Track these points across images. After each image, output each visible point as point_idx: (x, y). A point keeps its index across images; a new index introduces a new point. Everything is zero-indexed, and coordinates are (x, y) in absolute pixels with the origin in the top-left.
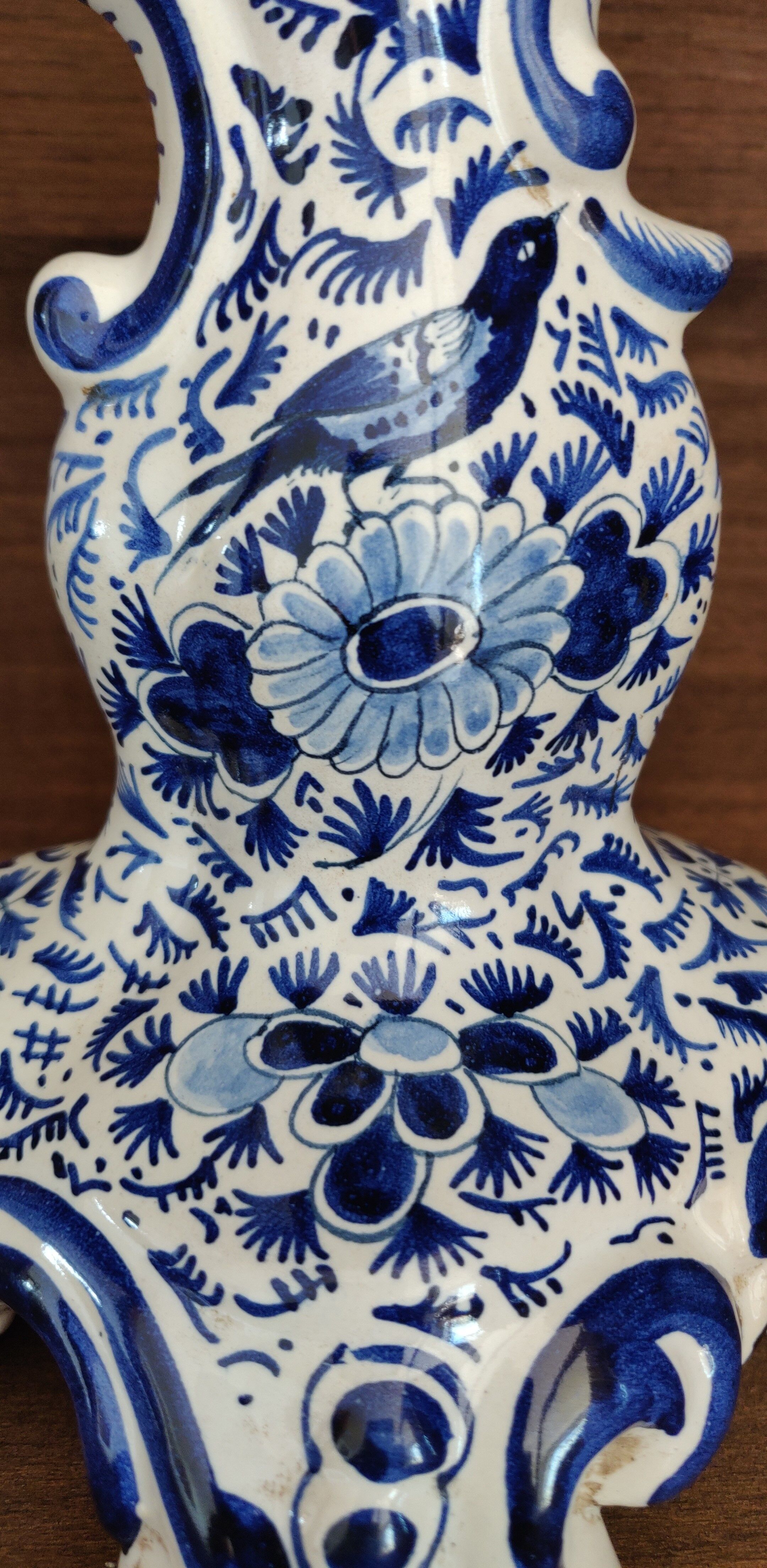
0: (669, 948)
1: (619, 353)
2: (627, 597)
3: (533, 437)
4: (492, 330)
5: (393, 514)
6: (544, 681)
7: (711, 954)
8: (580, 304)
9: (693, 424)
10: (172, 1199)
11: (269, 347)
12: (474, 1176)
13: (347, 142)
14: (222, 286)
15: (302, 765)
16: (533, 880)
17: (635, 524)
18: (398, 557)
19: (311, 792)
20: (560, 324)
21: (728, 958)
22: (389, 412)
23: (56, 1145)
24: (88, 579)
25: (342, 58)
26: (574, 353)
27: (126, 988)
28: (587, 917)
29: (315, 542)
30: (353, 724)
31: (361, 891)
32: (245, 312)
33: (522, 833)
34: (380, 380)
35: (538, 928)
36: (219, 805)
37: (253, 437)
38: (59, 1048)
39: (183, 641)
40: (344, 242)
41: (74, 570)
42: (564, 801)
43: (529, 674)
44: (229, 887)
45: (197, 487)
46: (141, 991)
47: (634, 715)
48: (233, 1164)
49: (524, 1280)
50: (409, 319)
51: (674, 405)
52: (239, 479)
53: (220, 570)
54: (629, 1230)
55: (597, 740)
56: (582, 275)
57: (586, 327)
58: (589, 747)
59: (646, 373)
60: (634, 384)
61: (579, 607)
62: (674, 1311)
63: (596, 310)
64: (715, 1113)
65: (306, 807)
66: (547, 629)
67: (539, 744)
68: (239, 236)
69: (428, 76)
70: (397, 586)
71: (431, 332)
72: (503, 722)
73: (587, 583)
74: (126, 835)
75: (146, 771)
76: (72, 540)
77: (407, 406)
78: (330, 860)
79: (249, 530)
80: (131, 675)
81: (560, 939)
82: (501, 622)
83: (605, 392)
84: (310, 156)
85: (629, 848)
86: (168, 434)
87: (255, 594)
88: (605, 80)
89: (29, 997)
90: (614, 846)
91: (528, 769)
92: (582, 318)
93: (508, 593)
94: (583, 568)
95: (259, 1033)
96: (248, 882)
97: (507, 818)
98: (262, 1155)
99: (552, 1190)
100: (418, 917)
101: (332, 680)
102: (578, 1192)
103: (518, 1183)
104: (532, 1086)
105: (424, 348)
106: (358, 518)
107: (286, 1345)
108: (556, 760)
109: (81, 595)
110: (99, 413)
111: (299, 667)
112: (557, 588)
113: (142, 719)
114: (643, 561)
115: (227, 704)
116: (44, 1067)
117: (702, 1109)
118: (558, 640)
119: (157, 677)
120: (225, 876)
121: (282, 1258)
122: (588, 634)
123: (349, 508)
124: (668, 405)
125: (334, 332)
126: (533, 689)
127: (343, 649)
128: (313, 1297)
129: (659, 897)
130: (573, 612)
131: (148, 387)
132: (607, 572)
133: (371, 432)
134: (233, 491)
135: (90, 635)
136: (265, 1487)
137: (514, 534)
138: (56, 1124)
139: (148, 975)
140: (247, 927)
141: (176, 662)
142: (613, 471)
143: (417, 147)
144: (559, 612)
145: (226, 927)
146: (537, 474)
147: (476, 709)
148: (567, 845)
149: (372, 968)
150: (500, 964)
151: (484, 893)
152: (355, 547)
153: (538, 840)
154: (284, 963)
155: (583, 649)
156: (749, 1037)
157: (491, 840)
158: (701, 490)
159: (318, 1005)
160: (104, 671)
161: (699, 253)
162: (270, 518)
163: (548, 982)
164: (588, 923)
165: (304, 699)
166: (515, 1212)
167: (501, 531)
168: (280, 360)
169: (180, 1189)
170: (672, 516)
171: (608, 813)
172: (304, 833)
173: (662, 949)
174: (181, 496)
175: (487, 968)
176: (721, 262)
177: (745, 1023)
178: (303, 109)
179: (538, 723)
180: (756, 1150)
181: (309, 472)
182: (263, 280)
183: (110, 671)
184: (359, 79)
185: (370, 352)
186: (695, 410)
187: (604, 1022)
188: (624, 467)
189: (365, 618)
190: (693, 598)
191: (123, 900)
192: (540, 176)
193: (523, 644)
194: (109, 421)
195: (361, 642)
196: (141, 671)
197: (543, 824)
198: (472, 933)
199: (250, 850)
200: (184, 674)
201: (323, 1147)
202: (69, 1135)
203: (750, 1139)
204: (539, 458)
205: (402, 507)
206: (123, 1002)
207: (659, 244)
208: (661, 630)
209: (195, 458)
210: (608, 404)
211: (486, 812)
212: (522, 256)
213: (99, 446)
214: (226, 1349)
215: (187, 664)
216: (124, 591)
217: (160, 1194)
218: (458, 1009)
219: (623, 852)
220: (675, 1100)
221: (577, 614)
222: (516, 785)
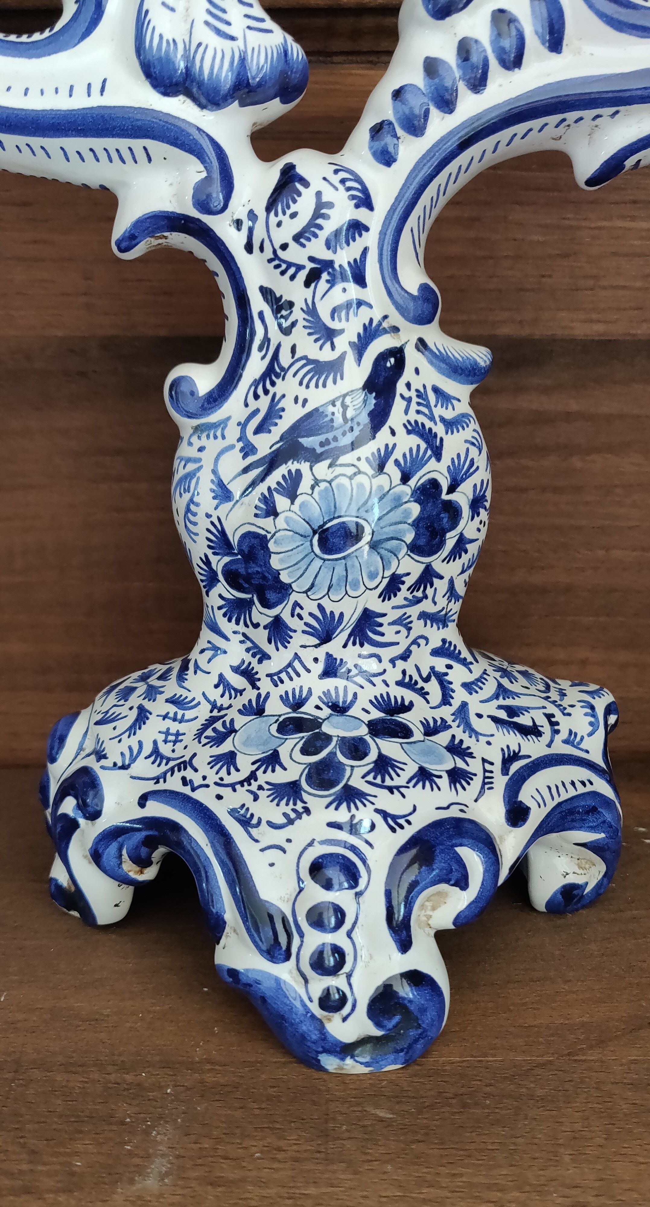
0: (474, 693)
1: (436, 406)
2: (443, 518)
3: (395, 445)
4: (375, 398)
5: (332, 480)
6: (404, 557)
7: (496, 696)
8: (417, 384)
9: (473, 437)
10: (238, 787)
11: (277, 408)
12: (372, 775)
13: (310, 318)
14: (255, 380)
15: (294, 597)
16: (405, 656)
17: (445, 485)
18: (335, 499)
19: (298, 610)
20: (407, 394)
21: (504, 699)
22: (330, 436)
23: (183, 773)
24: (195, 514)
25: (307, 284)
26: (414, 407)
27: (211, 711)
28: (433, 678)
29: (298, 493)
30: (316, 576)
31: (322, 658)
32: (266, 392)
33: (398, 632)
34: (326, 422)
35: (407, 680)
36: (255, 622)
37: (270, 448)
38: (180, 738)
39: (238, 543)
40: (309, 361)
41: (188, 510)
42: (419, 619)
43: (396, 553)
44: (260, 661)
45: (246, 470)
46: (219, 712)
47: (452, 577)
48: (265, 772)
49: (394, 818)
50: (339, 395)
51: (464, 429)
52: (265, 466)
53: (256, 507)
54: (445, 805)
55: (433, 588)
56: (417, 371)
57: (419, 395)
58: (430, 591)
59: (449, 414)
60: (442, 419)
61: (419, 522)
62: (464, 837)
63: (424, 387)
64: (492, 764)
65: (296, 617)
66: (404, 532)
67: (404, 588)
68: (263, 358)
69: (344, 290)
70: (335, 512)
71: (348, 400)
72: (385, 576)
73: (422, 511)
74: (209, 642)
75: (220, 608)
76: (187, 496)
77: (338, 433)
78: (307, 645)
79: (269, 489)
80: (214, 559)
81: (419, 686)
82: (382, 528)
83: (428, 424)
84: (294, 324)
85: (455, 646)
86: (232, 447)
87: (272, 517)
88: (424, 288)
89: (165, 717)
90: (447, 645)
91: (399, 599)
92: (417, 391)
93: (384, 515)
94: (420, 504)
95: (276, 722)
96: (269, 658)
97: (389, 624)
98: (278, 768)
99: (408, 783)
100: (349, 671)
101: (306, 555)
102: (420, 784)
103: (392, 779)
104: (401, 744)
105: (345, 407)
106: (317, 482)
107: (289, 841)
108: (413, 596)
109: (191, 522)
110: (199, 438)
111: (292, 550)
112: (408, 513)
113: (219, 581)
114: (450, 502)
115: (259, 570)
116: (174, 746)
117: (484, 761)
118: (409, 537)
119: (227, 559)
120: (258, 657)
121: (287, 804)
122: (424, 535)
123: (313, 478)
124: (460, 429)
125: (305, 401)
126: (399, 561)
127: (311, 541)
128: (301, 818)
129: (471, 671)
130: (416, 524)
131: (222, 426)
132: (432, 506)
133: (322, 444)
134: (262, 472)
135: (195, 541)
136: (281, 898)
137: (387, 489)
138: (182, 765)
139: (222, 705)
140: (269, 678)
141: (236, 551)
142: (433, 459)
143: (340, 320)
144: (409, 524)
145: (259, 680)
146: (397, 462)
147: (372, 569)
148: (422, 642)
149: (327, 693)
150: (388, 694)
151: (380, 661)
152: (316, 495)
153: (407, 637)
154: (287, 693)
155: (422, 542)
156: (511, 732)
157: (383, 635)
158: (478, 468)
159: (302, 709)
160: (201, 558)
161: (474, 358)
162: (278, 483)
163: (411, 704)
164: (434, 680)
165: (294, 565)
166: (391, 789)
167: (381, 487)
168: (282, 413)
169: (241, 783)
170: (463, 480)
171: (443, 628)
172: (295, 631)
173: (471, 694)
174: (239, 475)
175: (381, 695)
176: (485, 362)
177: (510, 726)
178: (291, 304)
179: (402, 577)
180: (510, 779)
181: (295, 462)
182: (274, 378)
183: (204, 559)
184: (314, 293)
185: (321, 410)
186: (474, 430)
187: (439, 723)
188: (439, 458)
189: (321, 527)
190: (477, 519)
191: (209, 673)
192: (395, 329)
193: (392, 538)
194: (204, 442)
195: (319, 538)
196: (219, 557)
197: (409, 629)
198: (374, 679)
199: (270, 642)
200: (239, 557)
201: (305, 764)
202: (189, 768)
203: (508, 774)
204: (397, 455)
205: (336, 477)
206: (211, 717)
207: (453, 356)
208: (461, 534)
209: (244, 457)
210: (430, 430)
211: (379, 620)
212: (388, 365)
213: (200, 453)
214: (262, 845)
215: (241, 552)
216: (212, 519)
217: (233, 786)
218: (367, 712)
219: (452, 648)
220: (471, 755)
221: (418, 525)
222: (393, 608)
